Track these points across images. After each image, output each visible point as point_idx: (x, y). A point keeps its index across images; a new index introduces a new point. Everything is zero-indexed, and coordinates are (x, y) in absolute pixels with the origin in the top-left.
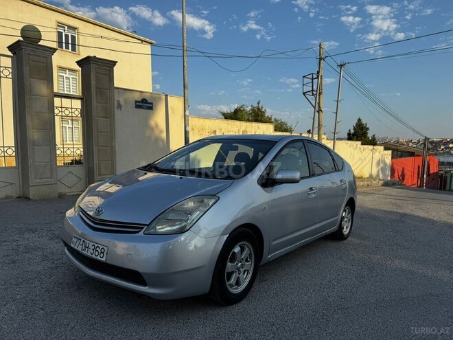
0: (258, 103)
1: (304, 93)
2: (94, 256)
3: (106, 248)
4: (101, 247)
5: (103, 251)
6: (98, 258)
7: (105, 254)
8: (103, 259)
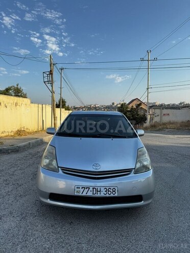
0: (17, 85)
1: (44, 82)
2: (107, 195)
3: (116, 188)
4: (112, 188)
5: (114, 190)
6: (112, 195)
7: (116, 191)
8: (116, 195)
